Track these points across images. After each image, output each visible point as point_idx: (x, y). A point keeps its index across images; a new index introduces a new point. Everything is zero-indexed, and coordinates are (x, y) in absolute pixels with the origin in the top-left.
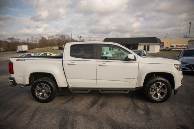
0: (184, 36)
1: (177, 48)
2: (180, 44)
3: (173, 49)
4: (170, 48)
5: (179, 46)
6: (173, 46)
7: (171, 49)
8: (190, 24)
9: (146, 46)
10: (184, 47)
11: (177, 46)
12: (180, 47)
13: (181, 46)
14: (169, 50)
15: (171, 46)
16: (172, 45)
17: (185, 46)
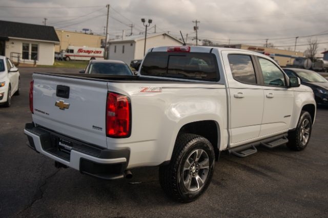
0: (84, 30)
1: (81, 56)
2: (85, 48)
3: (72, 58)
4: (65, 54)
5: (85, 52)
6: (72, 51)
7: (67, 56)
8: (108, 8)
9: (28, 47)
10: (92, 54)
11: (80, 51)
12: (87, 54)
13: (89, 52)
14: (65, 59)
15: (68, 51)
16: (71, 48)
17: (94, 53)
